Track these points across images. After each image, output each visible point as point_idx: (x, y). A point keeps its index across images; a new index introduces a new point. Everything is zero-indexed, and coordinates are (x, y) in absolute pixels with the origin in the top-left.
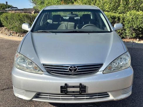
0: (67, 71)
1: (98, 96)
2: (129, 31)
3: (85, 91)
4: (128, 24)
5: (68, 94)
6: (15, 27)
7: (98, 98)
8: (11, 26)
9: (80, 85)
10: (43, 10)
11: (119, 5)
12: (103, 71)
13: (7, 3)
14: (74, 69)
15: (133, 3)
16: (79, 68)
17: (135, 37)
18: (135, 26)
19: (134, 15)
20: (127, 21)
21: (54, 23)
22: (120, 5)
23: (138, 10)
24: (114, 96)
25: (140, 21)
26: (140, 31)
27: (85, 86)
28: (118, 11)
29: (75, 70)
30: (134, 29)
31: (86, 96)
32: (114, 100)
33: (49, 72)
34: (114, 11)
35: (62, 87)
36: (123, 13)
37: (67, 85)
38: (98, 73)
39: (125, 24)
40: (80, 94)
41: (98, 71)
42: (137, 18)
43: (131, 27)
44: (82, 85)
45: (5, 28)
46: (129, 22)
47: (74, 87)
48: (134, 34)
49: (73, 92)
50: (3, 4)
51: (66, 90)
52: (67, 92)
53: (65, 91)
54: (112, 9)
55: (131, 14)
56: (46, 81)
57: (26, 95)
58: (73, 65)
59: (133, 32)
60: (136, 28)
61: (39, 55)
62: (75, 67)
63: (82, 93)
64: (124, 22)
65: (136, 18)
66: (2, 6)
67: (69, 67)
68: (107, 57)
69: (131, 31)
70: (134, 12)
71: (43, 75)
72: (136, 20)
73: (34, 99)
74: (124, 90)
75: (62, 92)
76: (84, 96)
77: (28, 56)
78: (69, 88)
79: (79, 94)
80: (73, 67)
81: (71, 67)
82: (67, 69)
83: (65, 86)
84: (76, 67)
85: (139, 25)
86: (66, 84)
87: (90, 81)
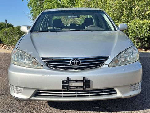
0: (69, 64)
1: (104, 92)
2: (134, 41)
3: (89, 86)
4: (133, 33)
5: (70, 89)
6: (14, 41)
7: (104, 95)
8: (10, 41)
9: (84, 79)
10: (43, 12)
11: (122, 15)
12: (109, 64)
13: (6, 21)
14: (76, 62)
15: (136, 11)
16: (82, 61)
17: (140, 47)
18: (140, 36)
19: (138, 24)
20: (132, 30)
21: (54, 28)
22: (124, 14)
23: (142, 19)
24: (122, 93)
25: (145, 30)
26: (146, 41)
27: (89, 81)
28: (121, 21)
29: (78, 63)
30: (139, 39)
31: (91, 93)
32: (121, 97)
33: (49, 67)
34: (117, 21)
35: (63, 82)
36: (127, 22)
37: (70, 80)
38: (104, 66)
39: (129, 33)
40: (84, 90)
41: (104, 65)
42: (142, 27)
43: (136, 36)
44: (86, 79)
45: (4, 44)
46: (134, 31)
47: (76, 81)
48: (139, 44)
49: (76, 87)
50: (3, 23)
51: (69, 85)
52: (70, 87)
53: (67, 86)
54: (115, 19)
55: (135, 23)
56: (46, 75)
57: (24, 94)
58: (76, 58)
59: (139, 42)
60: (141, 38)
61: (38, 49)
62: (77, 60)
63: (87, 89)
64: (128, 31)
65: (140, 26)
66: (1, 25)
67: (72, 60)
68: (113, 50)
69: (136, 40)
70: (137, 21)
71: (43, 70)
72: (141, 29)
73: (33, 98)
74: (133, 86)
75: (63, 87)
76: (89, 93)
77: (26, 51)
78: (71, 83)
79: (82, 89)
80: (75, 59)
81: (73, 60)
82: (69, 63)
83: (67, 81)
84: (79, 60)
85: (144, 34)
86: (68, 79)
87: (95, 75)
